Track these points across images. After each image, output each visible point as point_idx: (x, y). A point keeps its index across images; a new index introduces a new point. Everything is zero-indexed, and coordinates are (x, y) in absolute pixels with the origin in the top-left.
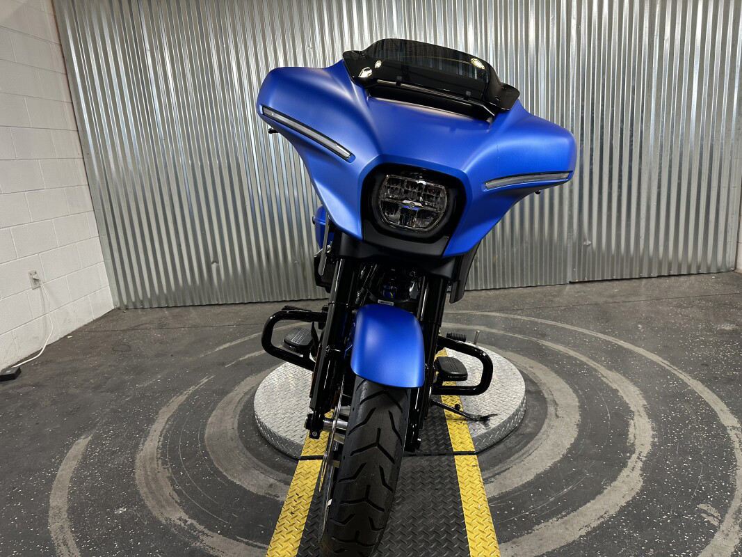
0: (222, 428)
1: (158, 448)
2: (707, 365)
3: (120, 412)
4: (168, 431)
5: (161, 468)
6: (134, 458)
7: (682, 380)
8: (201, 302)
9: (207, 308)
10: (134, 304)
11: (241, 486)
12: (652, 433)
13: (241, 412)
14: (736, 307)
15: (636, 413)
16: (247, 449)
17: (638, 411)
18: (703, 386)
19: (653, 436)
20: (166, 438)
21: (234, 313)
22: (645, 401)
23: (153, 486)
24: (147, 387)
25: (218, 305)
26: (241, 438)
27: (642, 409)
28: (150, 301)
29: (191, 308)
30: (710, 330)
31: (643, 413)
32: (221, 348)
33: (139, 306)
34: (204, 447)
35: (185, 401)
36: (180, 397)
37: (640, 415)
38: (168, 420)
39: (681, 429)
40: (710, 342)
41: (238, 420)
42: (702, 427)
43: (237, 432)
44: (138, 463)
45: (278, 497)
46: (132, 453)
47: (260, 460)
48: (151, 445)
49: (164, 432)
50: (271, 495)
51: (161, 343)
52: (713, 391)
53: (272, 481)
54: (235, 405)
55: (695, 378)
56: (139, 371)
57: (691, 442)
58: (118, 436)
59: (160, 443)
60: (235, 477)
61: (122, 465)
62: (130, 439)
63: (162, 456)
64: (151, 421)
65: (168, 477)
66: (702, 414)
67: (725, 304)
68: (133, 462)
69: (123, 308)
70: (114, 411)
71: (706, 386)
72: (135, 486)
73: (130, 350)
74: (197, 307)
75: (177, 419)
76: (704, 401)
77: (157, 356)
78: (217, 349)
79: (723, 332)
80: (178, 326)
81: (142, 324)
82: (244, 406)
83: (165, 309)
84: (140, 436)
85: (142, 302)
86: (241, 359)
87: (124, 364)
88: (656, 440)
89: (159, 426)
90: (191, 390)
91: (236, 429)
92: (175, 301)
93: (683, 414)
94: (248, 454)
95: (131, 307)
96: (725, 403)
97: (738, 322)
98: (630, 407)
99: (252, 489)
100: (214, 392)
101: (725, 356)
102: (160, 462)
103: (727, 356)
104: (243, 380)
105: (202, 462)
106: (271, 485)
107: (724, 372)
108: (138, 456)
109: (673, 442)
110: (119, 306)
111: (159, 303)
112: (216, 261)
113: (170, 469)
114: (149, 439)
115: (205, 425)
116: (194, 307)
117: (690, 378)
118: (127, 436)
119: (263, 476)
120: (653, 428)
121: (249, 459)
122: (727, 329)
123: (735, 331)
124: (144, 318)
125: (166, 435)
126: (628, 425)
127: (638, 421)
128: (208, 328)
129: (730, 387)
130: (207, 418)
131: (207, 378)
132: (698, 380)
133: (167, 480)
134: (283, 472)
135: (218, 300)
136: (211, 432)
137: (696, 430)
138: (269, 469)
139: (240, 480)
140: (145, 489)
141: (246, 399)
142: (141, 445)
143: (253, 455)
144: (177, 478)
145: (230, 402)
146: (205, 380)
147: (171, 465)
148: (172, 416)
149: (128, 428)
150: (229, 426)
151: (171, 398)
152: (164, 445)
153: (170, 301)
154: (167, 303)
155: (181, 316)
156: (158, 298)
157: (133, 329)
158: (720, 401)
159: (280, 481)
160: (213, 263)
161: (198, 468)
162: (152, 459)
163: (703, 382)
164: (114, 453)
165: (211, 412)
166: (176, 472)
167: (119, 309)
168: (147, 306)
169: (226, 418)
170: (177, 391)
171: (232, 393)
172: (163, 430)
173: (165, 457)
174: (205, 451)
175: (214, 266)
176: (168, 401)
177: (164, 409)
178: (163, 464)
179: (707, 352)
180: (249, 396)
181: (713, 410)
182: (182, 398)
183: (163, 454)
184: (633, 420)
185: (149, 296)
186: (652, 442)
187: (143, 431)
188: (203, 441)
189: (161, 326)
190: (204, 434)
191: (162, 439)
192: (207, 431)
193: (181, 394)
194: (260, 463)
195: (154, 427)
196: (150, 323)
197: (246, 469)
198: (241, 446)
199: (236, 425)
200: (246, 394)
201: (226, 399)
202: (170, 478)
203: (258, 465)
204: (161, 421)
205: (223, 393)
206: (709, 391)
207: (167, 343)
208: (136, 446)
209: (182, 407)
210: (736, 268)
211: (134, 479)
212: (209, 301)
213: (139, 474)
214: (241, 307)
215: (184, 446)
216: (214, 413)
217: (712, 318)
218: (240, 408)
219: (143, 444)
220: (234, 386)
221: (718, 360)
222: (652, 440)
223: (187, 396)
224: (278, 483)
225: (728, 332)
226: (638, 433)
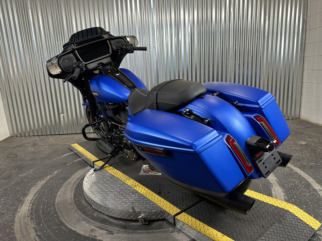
0: (65, 198)
1: (29, 210)
2: (299, 160)
3: (8, 190)
4: (35, 201)
5: (29, 222)
6: (14, 216)
7: (290, 168)
8: (55, 133)
9: (58, 136)
10: (21, 134)
11: (75, 231)
12: (283, 194)
13: (75, 189)
14: (304, 134)
15: (273, 184)
16: (79, 209)
17: (274, 183)
18: (300, 170)
19: (284, 196)
20: (33, 204)
21: (71, 138)
22: (276, 178)
23: (25, 233)
24: (24, 176)
25: (63, 134)
26: (75, 203)
27: (275, 182)
28: (29, 132)
29: (50, 136)
30: (296, 144)
31: (277, 184)
32: (65, 155)
33: (23, 135)
34: (55, 209)
35: (45, 183)
36: (42, 182)
37: (275, 185)
38: (35, 194)
39: (296, 191)
40: (297, 149)
41: (74, 193)
42: (306, 190)
43: (73, 200)
44: (17, 220)
45: (96, 237)
46: (13, 214)
47: (86, 215)
48: (25, 208)
49: (33, 201)
50: (92, 236)
51: (33, 153)
52: (305, 172)
53: (93, 227)
54: (72, 185)
55: (296, 166)
56: (21, 168)
57: (303, 198)
58: (6, 204)
59: (30, 207)
60: (72, 226)
61: (7, 221)
62: (13, 205)
63: (30, 215)
64: (25, 195)
65: (33, 228)
66: (304, 184)
67: (299, 133)
68: (14, 219)
69: (14, 136)
70: (5, 190)
71: (302, 170)
72: (14, 233)
73: (17, 157)
74: (53, 136)
75: (40, 193)
76: (303, 177)
77: (31, 160)
78: (63, 156)
79: (302, 145)
80: (43, 145)
81: (24, 144)
82: (77, 186)
83: (36, 136)
84: (19, 204)
85: (25, 133)
86: (75, 161)
87: (13, 164)
88: (286, 197)
89: (30, 198)
90: (49, 177)
91: (73, 198)
92: (42, 132)
93: (295, 184)
94: (79, 212)
95: (19, 135)
96: (313, 178)
97: (307, 141)
98: (270, 181)
99: (82, 233)
100: (61, 178)
101: (306, 156)
102: (29, 218)
103: (307, 156)
104: (76, 172)
105: (54, 217)
106: (92, 230)
107: (308, 163)
108: (17, 216)
109: (294, 198)
110: (12, 135)
111: (34, 133)
112: (63, 113)
113: (35, 222)
114: (24, 205)
115: (55, 196)
116: (52, 136)
117: (293, 166)
118: (11, 204)
119: (88, 224)
120: (283, 191)
121: (80, 215)
122: (303, 143)
123: (307, 145)
124: (25, 141)
125: (34, 203)
126: (271, 190)
127: (275, 188)
128: (58, 145)
129: (312, 170)
130: (57, 193)
131: (58, 171)
132: (297, 167)
133: (33, 229)
134: (99, 222)
135: (63, 132)
136: (59, 200)
137: (303, 192)
138: (91, 220)
139: (75, 228)
140: (20, 235)
141: (78, 182)
142: (19, 209)
143: (82, 213)
144: (38, 228)
145: (69, 184)
146: (56, 172)
147: (36, 220)
148: (37, 192)
149: (12, 199)
150: (69, 197)
151: (37, 182)
152: (32, 209)
153: (39, 133)
154: (38, 133)
155: (45, 140)
156: (33, 131)
157: (19, 146)
158: (310, 177)
159: (97, 227)
160: (61, 113)
161: (51, 221)
162: (25, 217)
163: (300, 168)
164: (3, 214)
165: (59, 189)
166: (38, 224)
167: (12, 136)
168: (27, 135)
169: (67, 192)
170: (40, 178)
171: (70, 179)
172: (32, 200)
173: (32, 215)
174: (56, 211)
175: (62, 115)
176: (35, 184)
177: (33, 188)
178: (31, 220)
179: (297, 154)
180: (79, 180)
181: (308, 182)
182: (43, 182)
183: (31, 214)
184: (273, 187)
185: (28, 130)
186: (285, 198)
187: (21, 201)
188: (54, 205)
189: (34, 145)
190: (55, 202)
191: (31, 205)
192: (56, 200)
193: (43, 180)
194: (86, 217)
195: (27, 198)
196: (28, 143)
197: (78, 221)
198: (76, 207)
199: (73, 196)
200: (78, 179)
201: (67, 182)
202: (34, 228)
203: (85, 219)
204: (31, 195)
205: (66, 179)
206: (303, 172)
207: (37, 153)
208: (17, 209)
209: (43, 187)
210: (299, 117)
211: (13, 229)
212: (59, 132)
213: (16, 227)
214: (75, 135)
215: (43, 209)
216: (61, 190)
217: (295, 139)
218: (74, 187)
219: (20, 208)
220: (71, 175)
221: (303, 158)
222: (284, 197)
223: (46, 181)
224: (96, 229)
225: (304, 145)
226: (277, 194)
